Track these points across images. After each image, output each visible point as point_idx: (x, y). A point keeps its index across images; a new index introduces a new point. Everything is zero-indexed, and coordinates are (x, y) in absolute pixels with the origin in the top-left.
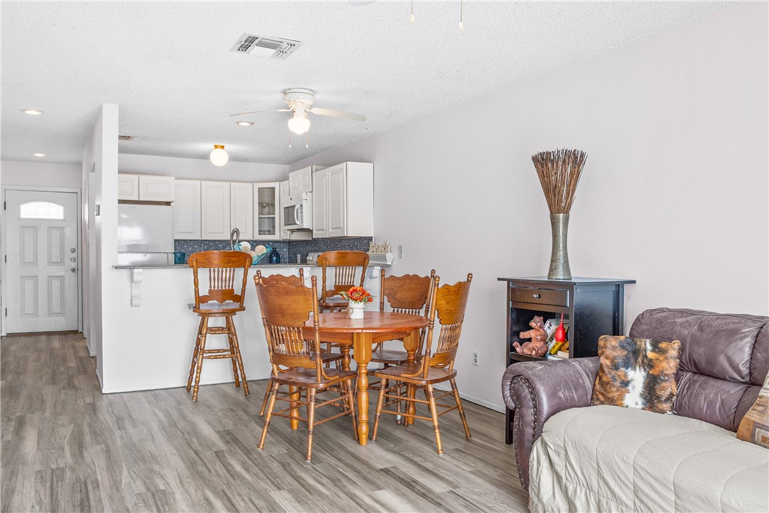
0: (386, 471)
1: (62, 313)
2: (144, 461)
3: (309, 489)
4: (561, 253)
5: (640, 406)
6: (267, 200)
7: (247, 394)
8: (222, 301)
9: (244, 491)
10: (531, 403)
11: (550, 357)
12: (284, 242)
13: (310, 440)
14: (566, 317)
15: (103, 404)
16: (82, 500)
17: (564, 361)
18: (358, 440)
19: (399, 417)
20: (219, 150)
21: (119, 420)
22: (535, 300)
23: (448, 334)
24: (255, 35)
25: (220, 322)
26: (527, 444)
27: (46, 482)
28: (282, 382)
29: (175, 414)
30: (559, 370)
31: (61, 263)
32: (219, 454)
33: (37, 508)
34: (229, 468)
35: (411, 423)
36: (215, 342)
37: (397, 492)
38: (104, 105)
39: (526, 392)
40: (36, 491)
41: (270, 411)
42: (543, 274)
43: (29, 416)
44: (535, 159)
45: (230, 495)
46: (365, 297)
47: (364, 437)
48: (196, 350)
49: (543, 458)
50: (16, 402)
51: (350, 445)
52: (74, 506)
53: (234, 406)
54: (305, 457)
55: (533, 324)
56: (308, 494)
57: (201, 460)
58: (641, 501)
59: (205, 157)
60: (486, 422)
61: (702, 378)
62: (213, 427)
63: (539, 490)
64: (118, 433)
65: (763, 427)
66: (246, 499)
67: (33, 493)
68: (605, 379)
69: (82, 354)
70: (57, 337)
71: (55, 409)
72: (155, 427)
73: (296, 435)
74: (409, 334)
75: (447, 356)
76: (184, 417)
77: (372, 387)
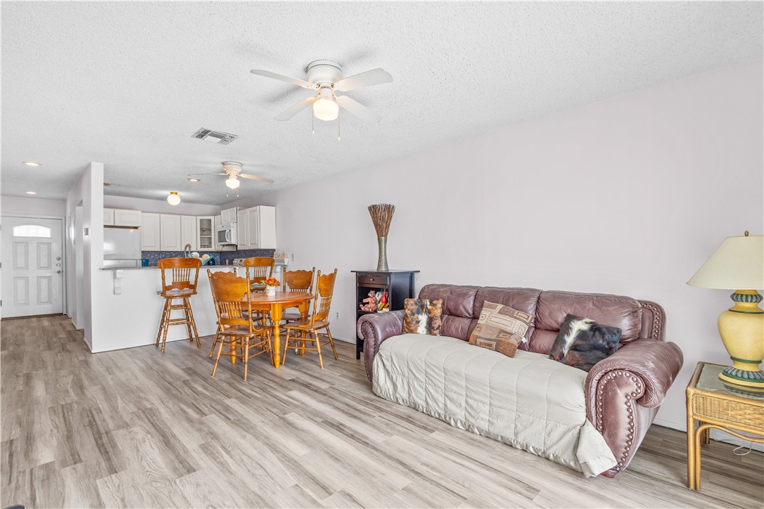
0: (293, 380)
1: (49, 301)
2: (133, 392)
3: (248, 395)
4: (383, 257)
5: (425, 333)
6: (205, 226)
7: (199, 345)
8: (181, 289)
9: (206, 402)
10: (373, 336)
11: (379, 312)
12: (217, 252)
13: (246, 368)
14: (387, 290)
15: (93, 359)
16: (90, 422)
17: (386, 313)
18: (274, 365)
19: (297, 350)
20: (174, 195)
21: (108, 369)
22: (371, 282)
23: (325, 301)
24: (209, 129)
25: (180, 302)
26: (371, 357)
27: (58, 413)
28: (226, 335)
29: (150, 361)
30: (386, 317)
31: (49, 267)
32: (185, 382)
33: (55, 431)
34: (194, 390)
35: (303, 353)
36: (176, 314)
37: (301, 391)
38: (92, 163)
39: (370, 330)
40: (52, 420)
41: (219, 353)
42: (374, 269)
43: (34, 373)
44: (370, 209)
45: (197, 405)
46: (275, 283)
47: (277, 363)
48: (163, 320)
49: (380, 363)
50: (20, 364)
51: (270, 368)
52: (85, 426)
53: (190, 353)
54: (243, 378)
55: (370, 295)
56: (248, 398)
57: (174, 387)
58: (429, 378)
59: (164, 199)
60: (344, 349)
61: (452, 317)
62: (179, 367)
63: (378, 380)
64: (109, 377)
65: (480, 338)
66: (209, 406)
67: (49, 422)
68: (408, 320)
69: (70, 328)
70: (46, 318)
71: (55, 366)
72: (137, 371)
73: (234, 366)
74: (302, 303)
75: (324, 314)
76: (157, 363)
77: (282, 336)
